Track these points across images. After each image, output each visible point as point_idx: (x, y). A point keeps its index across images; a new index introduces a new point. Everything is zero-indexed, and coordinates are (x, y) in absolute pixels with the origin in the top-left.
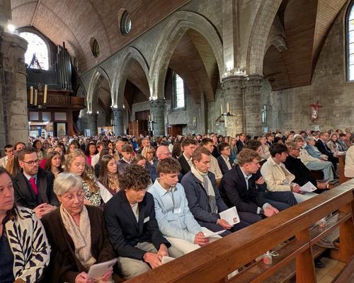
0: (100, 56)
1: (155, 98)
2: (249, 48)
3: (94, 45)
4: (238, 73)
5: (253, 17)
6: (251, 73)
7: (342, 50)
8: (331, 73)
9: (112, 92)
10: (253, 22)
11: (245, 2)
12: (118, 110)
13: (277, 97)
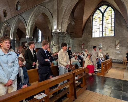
0: (7, 17)
1: (28, 37)
2: (62, 22)
4: (58, 31)
5: (64, 12)
6: (62, 31)
8: (87, 34)
10: (63, 14)
11: (61, 6)
12: (13, 40)
13: (72, 40)
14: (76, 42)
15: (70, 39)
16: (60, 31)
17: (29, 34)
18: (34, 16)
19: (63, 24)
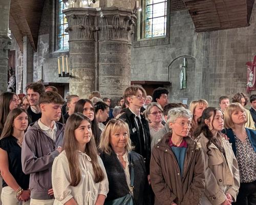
13: (202, 43)
14: (221, 52)
15: (195, 38)
16: (96, 6)
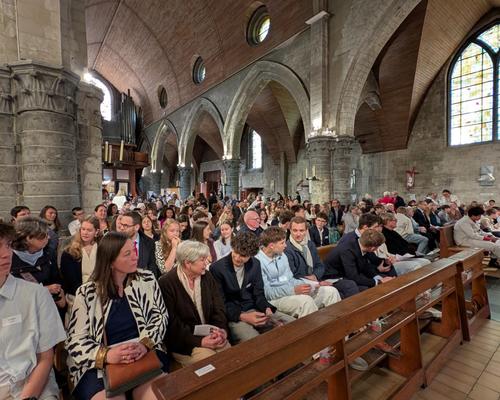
0: (169, 106)
1: (229, 157)
2: (340, 105)
3: (162, 94)
4: (326, 133)
5: (345, 72)
6: (341, 134)
7: (443, 111)
8: (430, 135)
9: (179, 148)
10: (344, 78)
11: (336, 54)
12: (185, 169)
16: (334, 134)
17: (231, 150)
18: (244, 94)
19: (343, 110)
